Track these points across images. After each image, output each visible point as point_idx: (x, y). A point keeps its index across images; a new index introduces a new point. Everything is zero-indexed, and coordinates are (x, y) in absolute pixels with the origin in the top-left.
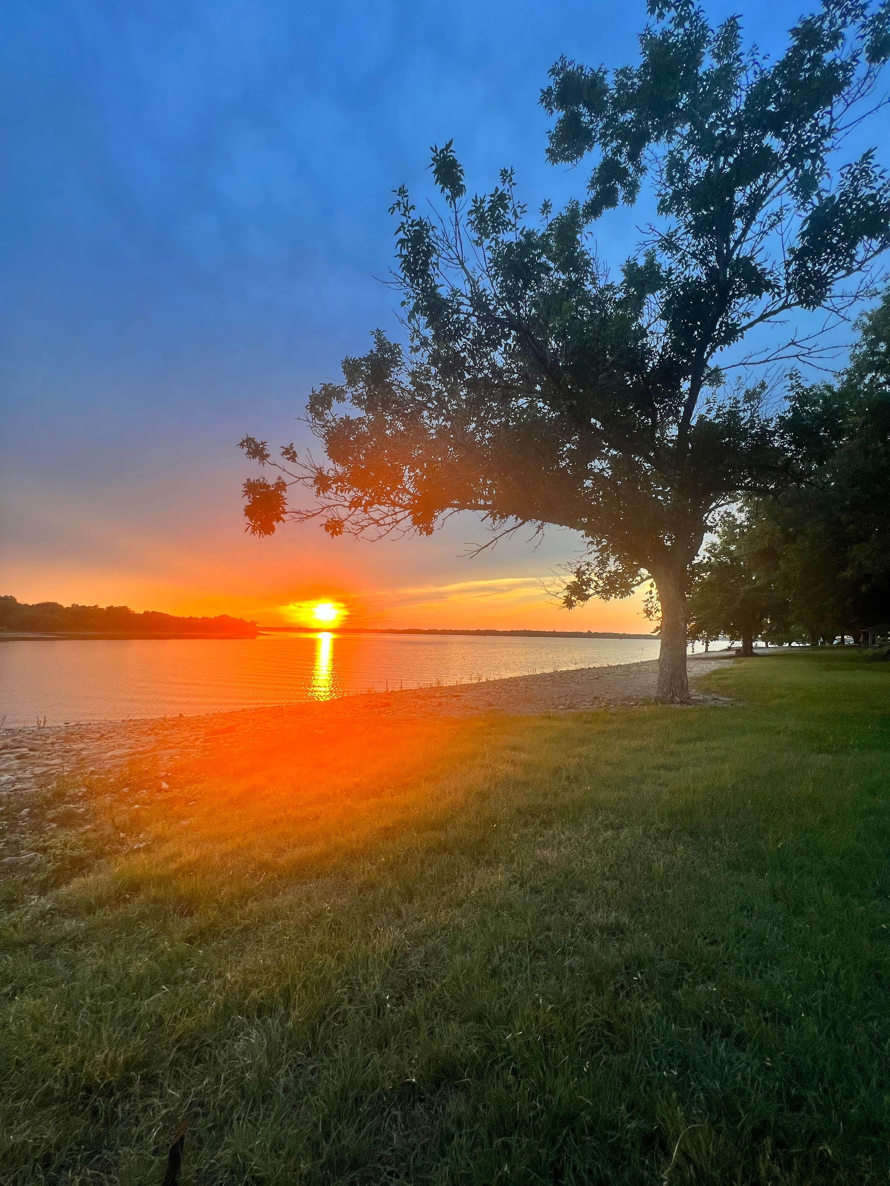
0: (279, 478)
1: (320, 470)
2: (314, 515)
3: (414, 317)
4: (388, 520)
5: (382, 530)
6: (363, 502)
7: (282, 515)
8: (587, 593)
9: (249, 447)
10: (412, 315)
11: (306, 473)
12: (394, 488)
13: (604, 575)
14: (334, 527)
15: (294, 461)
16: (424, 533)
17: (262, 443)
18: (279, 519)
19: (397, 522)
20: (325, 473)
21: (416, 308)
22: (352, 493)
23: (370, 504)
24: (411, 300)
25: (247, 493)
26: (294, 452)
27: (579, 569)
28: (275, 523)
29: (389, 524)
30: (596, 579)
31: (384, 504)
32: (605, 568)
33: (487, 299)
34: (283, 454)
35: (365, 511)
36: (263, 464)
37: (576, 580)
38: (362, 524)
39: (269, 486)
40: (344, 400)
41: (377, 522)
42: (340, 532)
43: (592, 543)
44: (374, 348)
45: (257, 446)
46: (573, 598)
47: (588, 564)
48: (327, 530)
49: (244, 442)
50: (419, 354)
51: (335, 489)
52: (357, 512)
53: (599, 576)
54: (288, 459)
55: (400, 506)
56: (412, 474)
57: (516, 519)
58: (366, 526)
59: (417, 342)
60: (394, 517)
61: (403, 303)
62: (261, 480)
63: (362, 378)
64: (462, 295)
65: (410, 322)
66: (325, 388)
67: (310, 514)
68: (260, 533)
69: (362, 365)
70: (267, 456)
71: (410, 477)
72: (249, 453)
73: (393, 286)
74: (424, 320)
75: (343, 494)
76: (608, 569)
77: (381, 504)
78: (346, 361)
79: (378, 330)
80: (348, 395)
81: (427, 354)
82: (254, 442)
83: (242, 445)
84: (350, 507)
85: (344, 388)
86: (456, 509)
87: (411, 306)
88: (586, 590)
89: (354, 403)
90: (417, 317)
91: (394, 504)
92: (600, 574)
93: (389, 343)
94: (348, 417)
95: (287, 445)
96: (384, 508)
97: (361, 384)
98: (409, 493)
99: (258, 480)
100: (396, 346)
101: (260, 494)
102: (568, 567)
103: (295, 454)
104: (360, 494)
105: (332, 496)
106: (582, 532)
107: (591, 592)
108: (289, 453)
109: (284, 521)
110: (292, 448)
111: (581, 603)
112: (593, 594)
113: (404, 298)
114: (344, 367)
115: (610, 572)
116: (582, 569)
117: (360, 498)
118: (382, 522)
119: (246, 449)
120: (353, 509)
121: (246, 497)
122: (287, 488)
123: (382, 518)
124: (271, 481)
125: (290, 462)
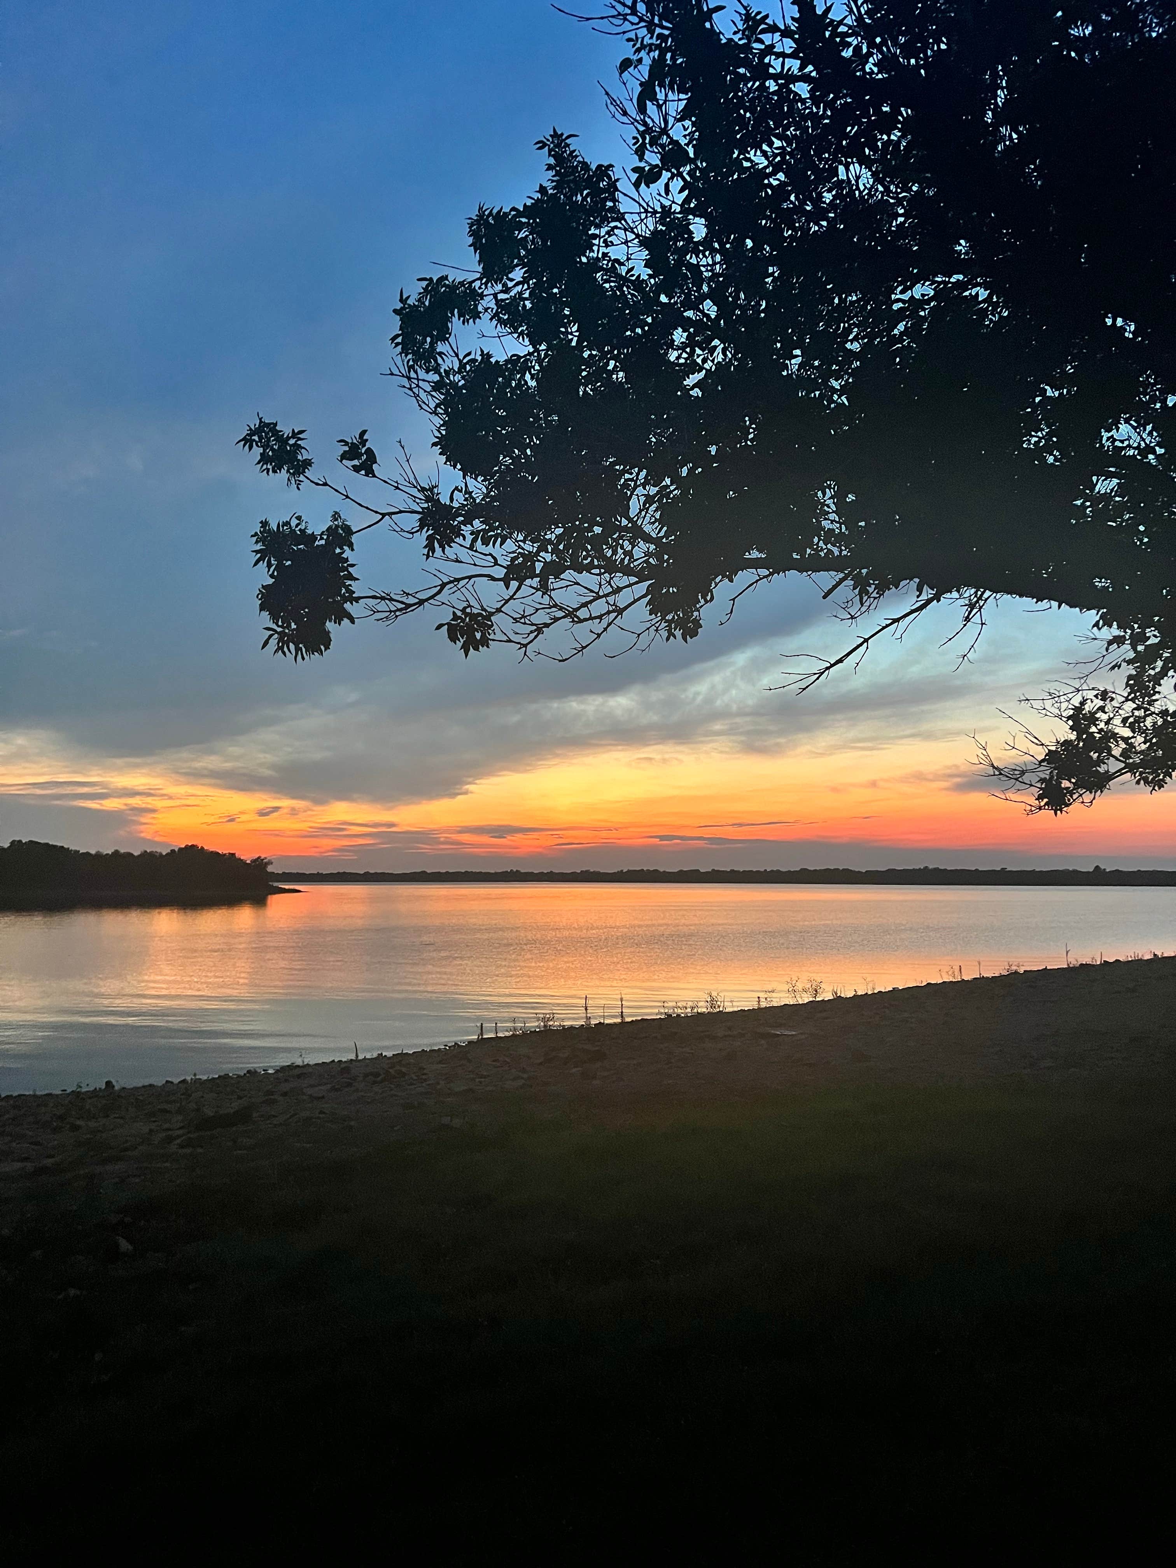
0: (336, 516)
1: (429, 494)
2: (421, 602)
3: (653, 98)
4: (598, 607)
5: (583, 633)
6: (539, 566)
7: (347, 606)
8: (1102, 769)
9: (265, 446)
10: (647, 93)
11: (401, 501)
12: (610, 528)
13: (1149, 722)
14: (468, 632)
15: (370, 472)
16: (678, 633)
17: (294, 435)
18: (342, 615)
19: (620, 611)
20: (445, 499)
21: (658, 72)
22: (510, 545)
23: (554, 570)
24: (643, 54)
25: (263, 555)
26: (369, 452)
27: (1078, 710)
28: (330, 625)
29: (600, 617)
30: (1126, 732)
31: (589, 568)
32: (1151, 703)
33: (835, 34)
34: (344, 457)
35: (544, 588)
36: (298, 484)
37: (1073, 736)
38: (536, 619)
39: (313, 537)
40: (476, 315)
41: (571, 614)
42: (485, 642)
43: (1118, 640)
44: (547, 179)
45: (282, 440)
46: (1065, 784)
47: (1104, 695)
48: (453, 638)
49: (252, 433)
50: (660, 184)
51: (469, 538)
52: (525, 590)
53: (1135, 725)
54: (356, 469)
55: (627, 571)
56: (653, 490)
57: (920, 590)
58: (547, 625)
59: (653, 158)
60: (611, 599)
61: (626, 64)
62: (294, 522)
63: (520, 258)
64: (773, 29)
65: (642, 109)
66: (433, 287)
67: (411, 600)
68: (298, 649)
69: (520, 227)
70: (308, 463)
71: (649, 500)
72: (264, 459)
73: (604, 25)
74: (676, 102)
75: (489, 549)
76: (1157, 707)
77: (579, 568)
78: (481, 216)
79: (555, 135)
80: (489, 302)
81: (677, 184)
82: (275, 433)
83: (247, 441)
84: (506, 581)
85: (477, 284)
86: (764, 572)
87: (644, 71)
88: (1100, 761)
89: (501, 322)
90: (661, 96)
91: (611, 567)
92: (1138, 720)
93: (585, 166)
94: (487, 356)
95: (352, 436)
96: (588, 579)
97: (518, 274)
98: (647, 539)
99: (287, 523)
100: (603, 171)
101: (293, 556)
102: (1048, 704)
103: (371, 456)
104: (529, 547)
105: (464, 555)
106: (1093, 616)
107: (1113, 766)
108: (358, 456)
109: (352, 621)
110: (364, 442)
111: (1088, 797)
112: (1120, 772)
113: (629, 52)
114: (474, 234)
115: (1164, 713)
116: (1088, 708)
117: (530, 558)
118: (583, 613)
119: (257, 451)
120: (514, 584)
121: (263, 565)
122: (354, 538)
123: (585, 605)
124: (318, 525)
125: (361, 476)
